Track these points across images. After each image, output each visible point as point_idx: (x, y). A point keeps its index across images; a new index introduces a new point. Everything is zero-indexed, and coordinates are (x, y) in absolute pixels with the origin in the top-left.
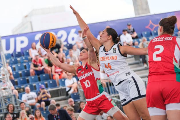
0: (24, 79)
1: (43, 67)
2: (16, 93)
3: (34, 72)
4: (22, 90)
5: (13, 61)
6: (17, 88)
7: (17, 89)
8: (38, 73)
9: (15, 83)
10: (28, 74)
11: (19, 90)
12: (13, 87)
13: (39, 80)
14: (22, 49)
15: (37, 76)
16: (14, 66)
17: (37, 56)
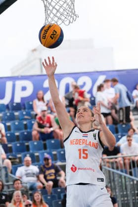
0: (22, 144)
1: (52, 129)
2: (8, 164)
3: (38, 136)
4: (18, 160)
5: (7, 116)
6: (10, 157)
7: (10, 159)
8: (44, 137)
9: (7, 150)
10: (29, 137)
11: (13, 160)
12: (4, 155)
13: (45, 147)
14: (22, 99)
15: (43, 142)
16: (8, 124)
17: (45, 111)
